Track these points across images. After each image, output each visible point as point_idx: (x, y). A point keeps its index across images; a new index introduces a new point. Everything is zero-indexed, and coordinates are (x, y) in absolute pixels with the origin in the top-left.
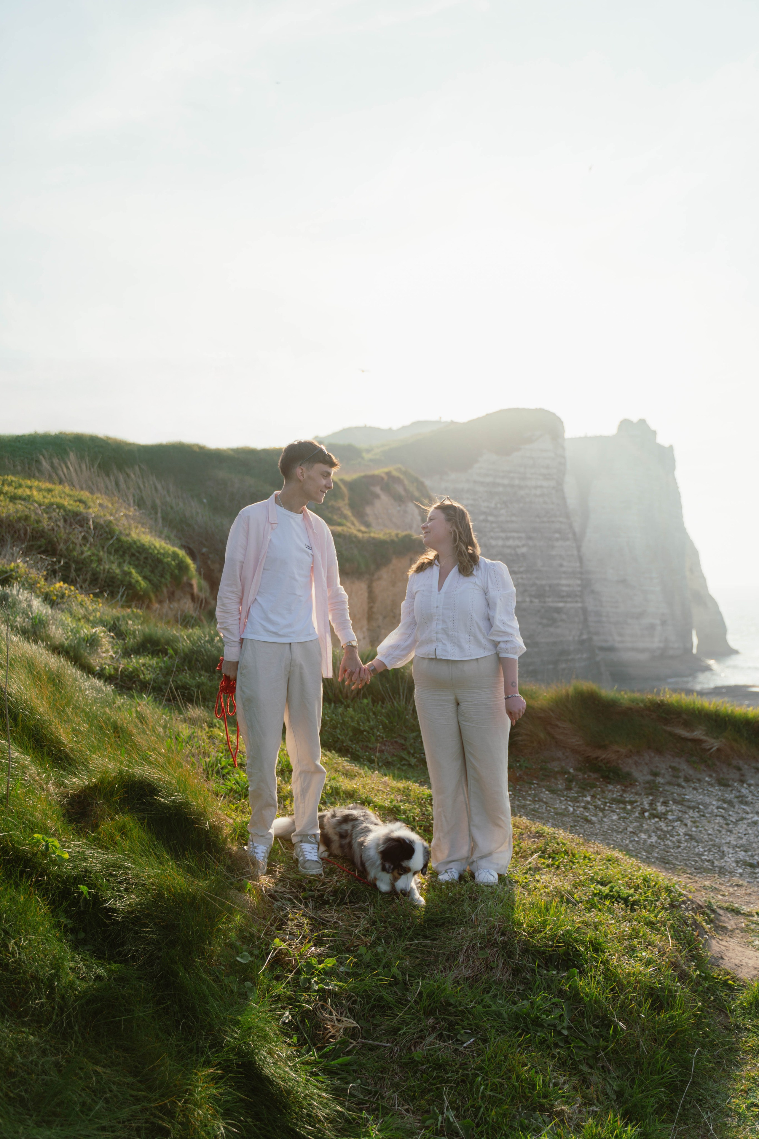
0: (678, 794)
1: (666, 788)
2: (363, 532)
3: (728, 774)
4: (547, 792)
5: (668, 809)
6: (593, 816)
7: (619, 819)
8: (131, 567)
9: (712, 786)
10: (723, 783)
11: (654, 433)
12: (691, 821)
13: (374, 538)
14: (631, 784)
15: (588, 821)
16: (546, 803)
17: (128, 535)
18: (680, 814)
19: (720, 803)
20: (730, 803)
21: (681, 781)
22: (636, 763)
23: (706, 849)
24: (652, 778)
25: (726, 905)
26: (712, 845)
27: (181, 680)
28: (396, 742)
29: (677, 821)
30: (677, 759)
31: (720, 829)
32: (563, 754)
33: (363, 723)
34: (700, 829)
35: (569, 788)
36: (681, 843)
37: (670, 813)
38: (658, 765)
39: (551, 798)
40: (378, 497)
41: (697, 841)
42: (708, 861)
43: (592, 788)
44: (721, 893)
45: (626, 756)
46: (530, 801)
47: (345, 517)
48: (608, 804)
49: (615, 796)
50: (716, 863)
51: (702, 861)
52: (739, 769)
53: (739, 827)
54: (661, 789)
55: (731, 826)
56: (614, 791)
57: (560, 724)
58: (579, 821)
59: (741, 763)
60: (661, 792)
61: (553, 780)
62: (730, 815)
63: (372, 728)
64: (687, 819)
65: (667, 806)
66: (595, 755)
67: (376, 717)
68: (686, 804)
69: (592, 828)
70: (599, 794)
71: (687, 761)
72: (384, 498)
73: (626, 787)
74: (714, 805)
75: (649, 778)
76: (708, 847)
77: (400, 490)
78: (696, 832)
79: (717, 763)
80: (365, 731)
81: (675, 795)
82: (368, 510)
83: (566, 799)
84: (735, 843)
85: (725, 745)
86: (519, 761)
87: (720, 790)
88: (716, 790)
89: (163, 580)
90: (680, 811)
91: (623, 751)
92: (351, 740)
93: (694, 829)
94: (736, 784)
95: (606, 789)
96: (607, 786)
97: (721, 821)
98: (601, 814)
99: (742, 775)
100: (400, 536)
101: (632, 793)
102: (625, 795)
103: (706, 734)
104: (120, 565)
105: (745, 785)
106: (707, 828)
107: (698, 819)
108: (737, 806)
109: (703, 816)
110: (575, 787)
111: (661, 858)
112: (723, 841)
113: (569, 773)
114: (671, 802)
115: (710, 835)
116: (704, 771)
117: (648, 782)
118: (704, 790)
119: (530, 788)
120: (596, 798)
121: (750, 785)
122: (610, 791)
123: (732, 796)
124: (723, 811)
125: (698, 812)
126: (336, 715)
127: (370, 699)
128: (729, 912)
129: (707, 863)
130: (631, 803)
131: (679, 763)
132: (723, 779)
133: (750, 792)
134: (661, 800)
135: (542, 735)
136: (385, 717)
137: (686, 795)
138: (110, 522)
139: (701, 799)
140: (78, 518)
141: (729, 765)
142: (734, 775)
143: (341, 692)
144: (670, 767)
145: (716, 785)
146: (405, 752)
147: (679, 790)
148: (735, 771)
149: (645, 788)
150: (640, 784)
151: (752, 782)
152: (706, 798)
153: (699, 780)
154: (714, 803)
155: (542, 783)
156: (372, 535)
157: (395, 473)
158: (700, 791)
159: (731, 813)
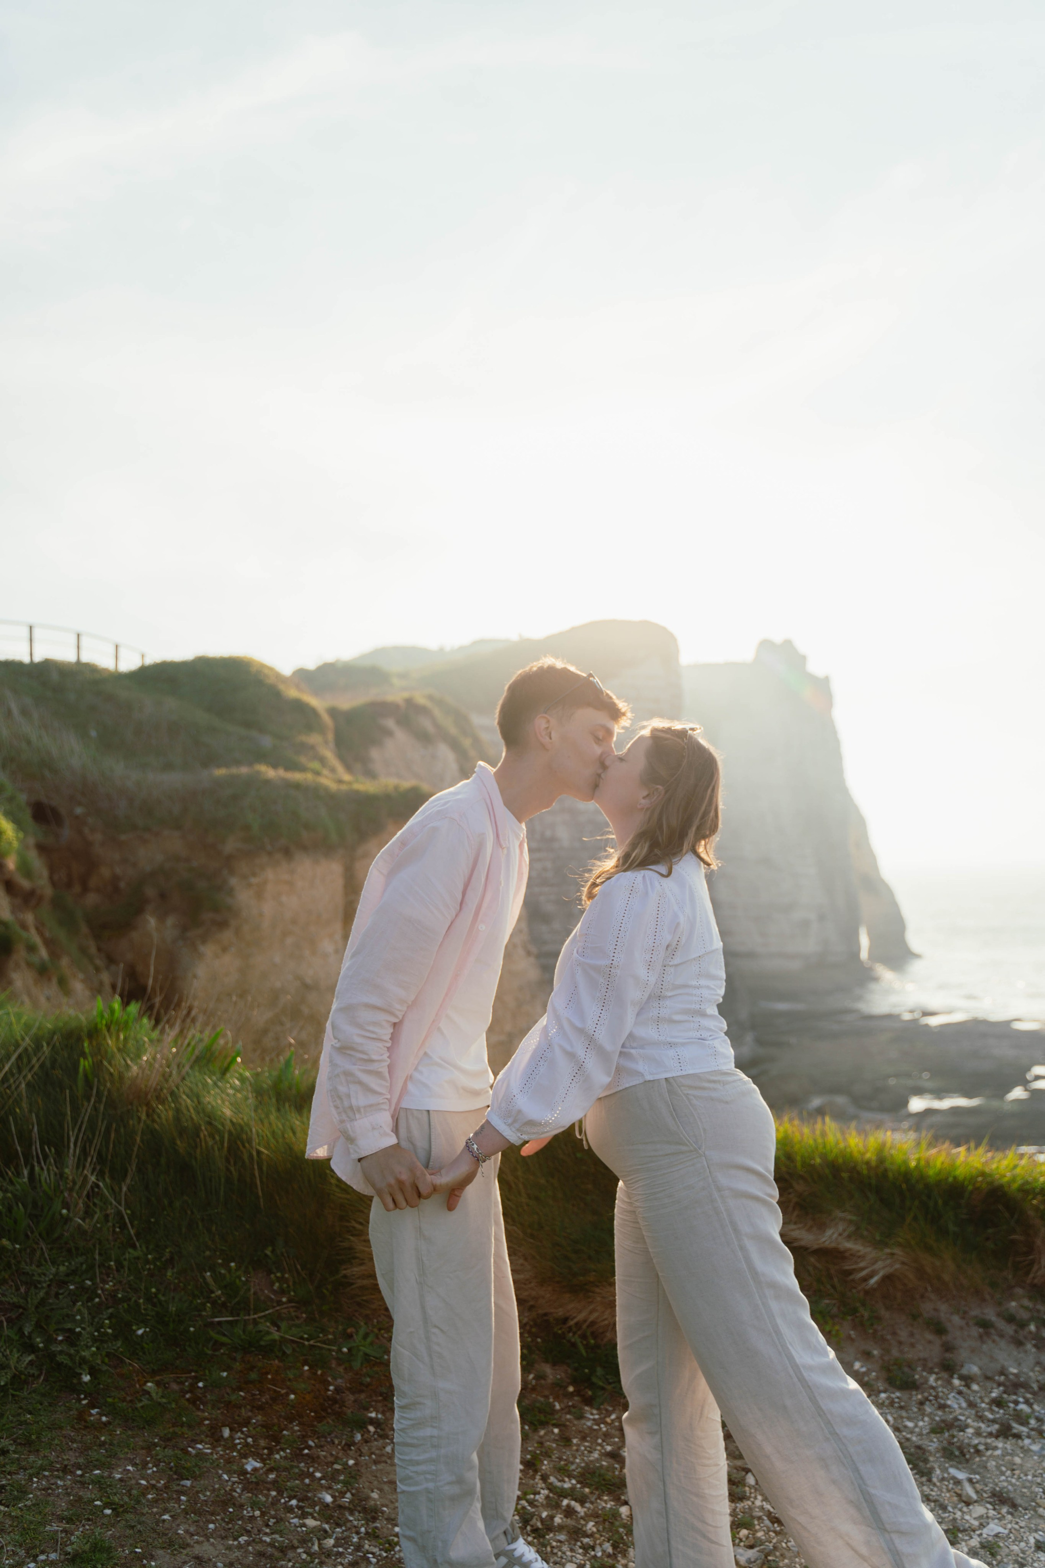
2: (340, 781)
3: (913, 1345)
11: (804, 658)
13: (357, 792)
40: (389, 733)
47: (322, 760)
52: (939, 1329)
59: (943, 1307)
66: (560, 1312)
72: (401, 735)
79: (883, 1313)
82: (375, 753)
85: (903, 1263)
94: (932, 1379)
96: (581, 1417)
99: (948, 1348)
103: (856, 1235)
105: (956, 1382)
116: (852, 1340)
121: (967, 1380)
132: (898, 1364)
133: (971, 1405)
141: (914, 1317)
142: (926, 1348)
145: (881, 1385)
148: (929, 1336)
151: (975, 1369)
156: (357, 786)
157: (421, 700)
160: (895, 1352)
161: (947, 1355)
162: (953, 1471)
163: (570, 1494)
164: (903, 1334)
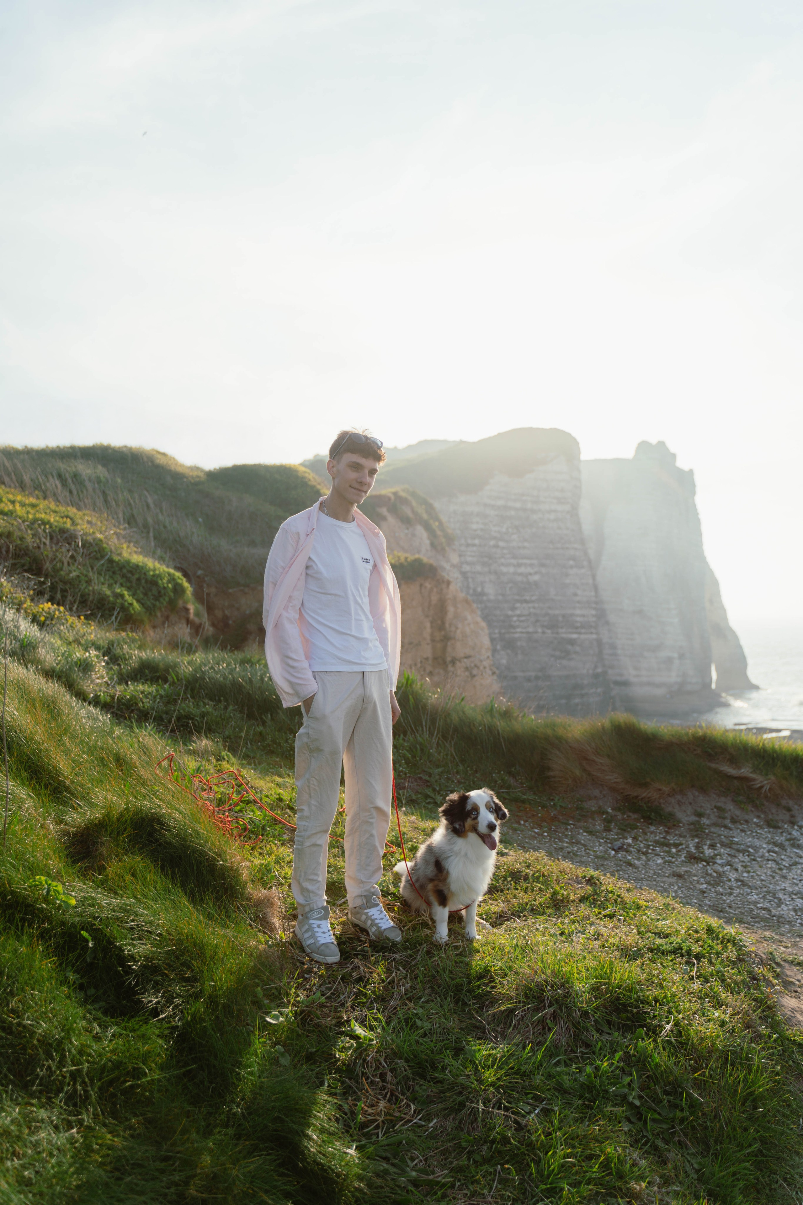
0: (725, 837)
1: (713, 829)
4: (585, 834)
5: (716, 852)
6: (635, 859)
7: (665, 862)
8: (123, 589)
9: (761, 827)
10: (772, 825)
11: (674, 456)
12: (742, 866)
14: (674, 825)
15: (630, 864)
16: (585, 845)
17: (120, 554)
18: (729, 859)
19: (770, 846)
20: (781, 846)
21: (728, 822)
22: (679, 803)
23: (761, 896)
24: (697, 819)
25: (790, 958)
26: (766, 892)
27: (184, 710)
28: (420, 778)
29: (726, 865)
30: (723, 799)
31: (774, 874)
32: (601, 792)
34: (752, 874)
35: (608, 830)
36: (733, 889)
37: (718, 857)
38: (703, 805)
39: (590, 840)
41: (749, 887)
42: (764, 909)
43: (632, 829)
44: (783, 944)
45: (669, 795)
46: (567, 843)
48: (651, 847)
49: (657, 838)
50: (774, 912)
51: (758, 908)
52: (789, 810)
53: (794, 872)
54: (707, 831)
55: (784, 871)
56: (657, 832)
57: (596, 759)
58: (622, 865)
59: (791, 803)
60: (707, 835)
61: (590, 820)
62: (782, 859)
64: (738, 863)
65: (715, 850)
66: (635, 794)
68: (735, 846)
69: (635, 873)
70: (640, 836)
71: (733, 800)
72: (392, 519)
73: (669, 828)
74: (764, 848)
75: (694, 818)
76: (763, 894)
77: (408, 511)
78: (748, 877)
79: (765, 802)
81: (722, 837)
83: (606, 841)
84: (791, 890)
85: (776, 784)
86: (553, 800)
87: (770, 832)
88: (765, 832)
89: (157, 603)
90: (729, 855)
91: (666, 789)
93: (745, 875)
94: (786, 826)
95: (647, 830)
96: (649, 828)
97: (774, 866)
98: (644, 858)
99: (792, 816)
100: (409, 560)
101: (676, 835)
102: (668, 837)
103: (754, 772)
104: (110, 586)
105: (796, 827)
106: (759, 873)
107: (749, 864)
108: (789, 850)
109: (754, 860)
110: (615, 828)
111: (714, 906)
112: (778, 888)
113: (607, 813)
114: (718, 845)
115: (763, 880)
117: (692, 824)
118: (752, 832)
119: (567, 829)
120: (637, 840)
122: (652, 833)
123: (783, 838)
124: (775, 855)
125: (748, 856)
128: (794, 965)
129: (763, 912)
130: (676, 845)
131: (725, 803)
132: (772, 820)
134: (708, 842)
135: (578, 772)
136: (407, 750)
137: (734, 837)
138: (101, 540)
139: (750, 842)
140: (65, 535)
141: (778, 805)
142: (783, 815)
144: (715, 807)
145: (765, 827)
146: (430, 789)
147: (726, 832)
148: (784, 812)
149: (690, 830)
150: (684, 825)
152: (756, 840)
153: (747, 822)
154: (764, 846)
155: (579, 824)
157: (403, 494)
158: (749, 833)
159: (783, 857)
160: (770, 817)
161: (792, 819)
162: (795, 850)
163: (652, 845)
164: (774, 811)
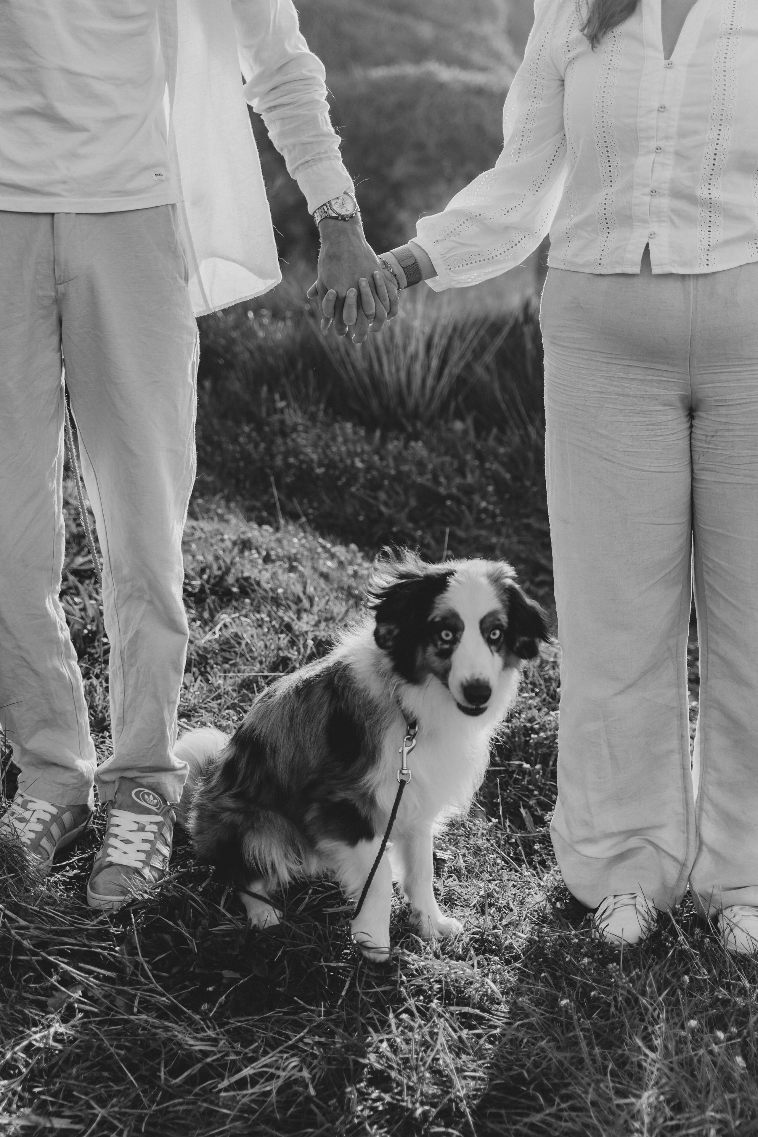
33: (447, 478)
63: (468, 491)
67: (482, 466)
80: (450, 497)
92: (411, 518)
126: (382, 459)
127: (469, 421)
136: (503, 464)
143: (402, 401)
